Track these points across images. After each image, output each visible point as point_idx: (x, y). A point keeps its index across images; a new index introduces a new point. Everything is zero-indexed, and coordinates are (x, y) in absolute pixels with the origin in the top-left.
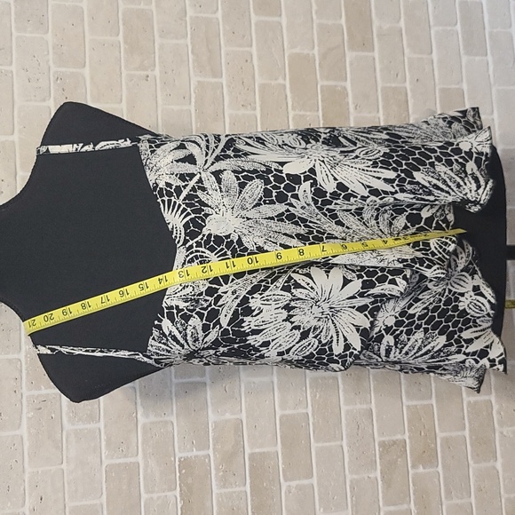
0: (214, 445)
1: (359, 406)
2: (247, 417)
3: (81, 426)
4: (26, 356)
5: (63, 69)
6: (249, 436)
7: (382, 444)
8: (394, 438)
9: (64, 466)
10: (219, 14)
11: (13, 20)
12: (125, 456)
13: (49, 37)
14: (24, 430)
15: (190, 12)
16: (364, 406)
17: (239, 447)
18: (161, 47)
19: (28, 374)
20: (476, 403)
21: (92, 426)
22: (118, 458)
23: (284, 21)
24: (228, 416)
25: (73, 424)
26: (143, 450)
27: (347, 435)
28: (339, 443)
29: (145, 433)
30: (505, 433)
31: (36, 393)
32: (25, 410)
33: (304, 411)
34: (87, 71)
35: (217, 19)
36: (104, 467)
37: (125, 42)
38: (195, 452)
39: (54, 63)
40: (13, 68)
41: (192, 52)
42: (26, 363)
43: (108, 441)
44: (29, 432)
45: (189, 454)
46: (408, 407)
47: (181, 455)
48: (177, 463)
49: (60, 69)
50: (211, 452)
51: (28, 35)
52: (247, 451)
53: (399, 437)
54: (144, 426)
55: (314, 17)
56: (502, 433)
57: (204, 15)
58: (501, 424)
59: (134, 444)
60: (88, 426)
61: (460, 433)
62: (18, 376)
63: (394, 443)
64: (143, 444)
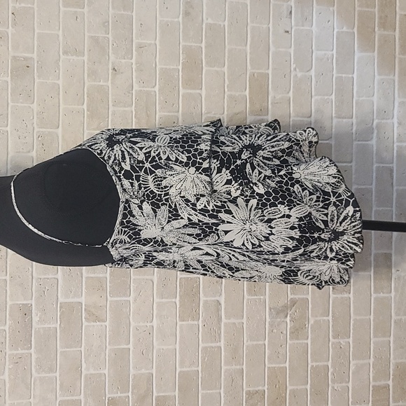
0: (133, 390)
1: (234, 367)
2: (156, 372)
3: (43, 375)
4: (9, 328)
5: (44, 130)
6: (156, 385)
7: (248, 393)
8: (257, 389)
9: (32, 400)
10: (157, 89)
11: (9, 94)
12: (72, 396)
13: (35, 106)
14: (6, 377)
15: (136, 87)
16: (238, 367)
17: (149, 391)
18: (114, 114)
19: (10, 340)
20: (317, 366)
21: (51, 375)
22: (67, 396)
23: (204, 93)
24: (143, 371)
25: (39, 374)
26: (84, 392)
27: (224, 386)
28: (218, 391)
29: (85, 381)
30: (336, 388)
31: (16, 352)
32: (7, 363)
33: (196, 369)
34: (60, 131)
35: (155, 92)
36: (58, 402)
37: (88, 110)
38: (119, 395)
39: (37, 125)
40: (8, 129)
41: (135, 117)
42: (9, 333)
43: (61, 385)
44: (9, 378)
45: (115, 395)
46: (269, 368)
47: (110, 396)
48: (107, 401)
49: (41, 130)
50: (130, 394)
51: (19, 105)
52: (155, 394)
53: (260, 388)
54: (86, 376)
55: (226, 90)
56: (333, 387)
57: (145, 89)
58: (333, 381)
59: (79, 388)
60: (48, 375)
61: (303, 387)
62: (3, 341)
63: (257, 392)
64: (84, 387)
